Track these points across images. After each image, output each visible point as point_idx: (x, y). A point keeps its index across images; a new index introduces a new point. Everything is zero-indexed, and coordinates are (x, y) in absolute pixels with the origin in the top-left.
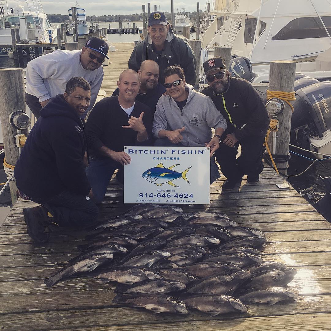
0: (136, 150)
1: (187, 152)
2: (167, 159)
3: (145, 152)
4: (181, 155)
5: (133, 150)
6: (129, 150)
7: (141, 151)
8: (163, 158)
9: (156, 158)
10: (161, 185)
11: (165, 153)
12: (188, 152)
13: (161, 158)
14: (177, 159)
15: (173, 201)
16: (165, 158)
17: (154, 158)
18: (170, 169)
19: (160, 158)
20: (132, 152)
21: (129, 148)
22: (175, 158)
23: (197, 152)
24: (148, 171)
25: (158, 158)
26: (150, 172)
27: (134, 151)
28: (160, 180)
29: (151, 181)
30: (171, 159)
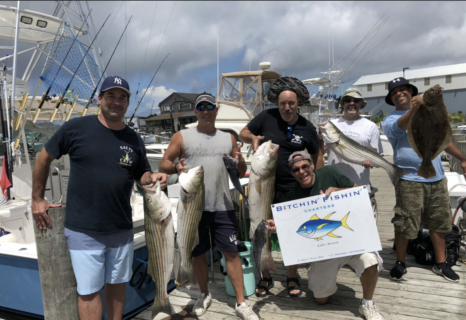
0: (284, 206)
1: (340, 197)
2: (320, 209)
3: (295, 206)
4: (335, 201)
5: (281, 207)
6: (277, 208)
7: (289, 206)
8: (316, 209)
9: (308, 211)
10: (320, 238)
11: (316, 203)
12: (342, 196)
13: (314, 209)
14: (331, 206)
15: (338, 254)
16: (317, 209)
17: (306, 211)
18: (326, 219)
19: (312, 210)
20: (280, 209)
21: (276, 205)
22: (329, 206)
23: (353, 194)
24: (302, 226)
25: (310, 210)
26: (305, 227)
27: (283, 208)
28: (318, 234)
29: (308, 236)
30: (325, 207)
